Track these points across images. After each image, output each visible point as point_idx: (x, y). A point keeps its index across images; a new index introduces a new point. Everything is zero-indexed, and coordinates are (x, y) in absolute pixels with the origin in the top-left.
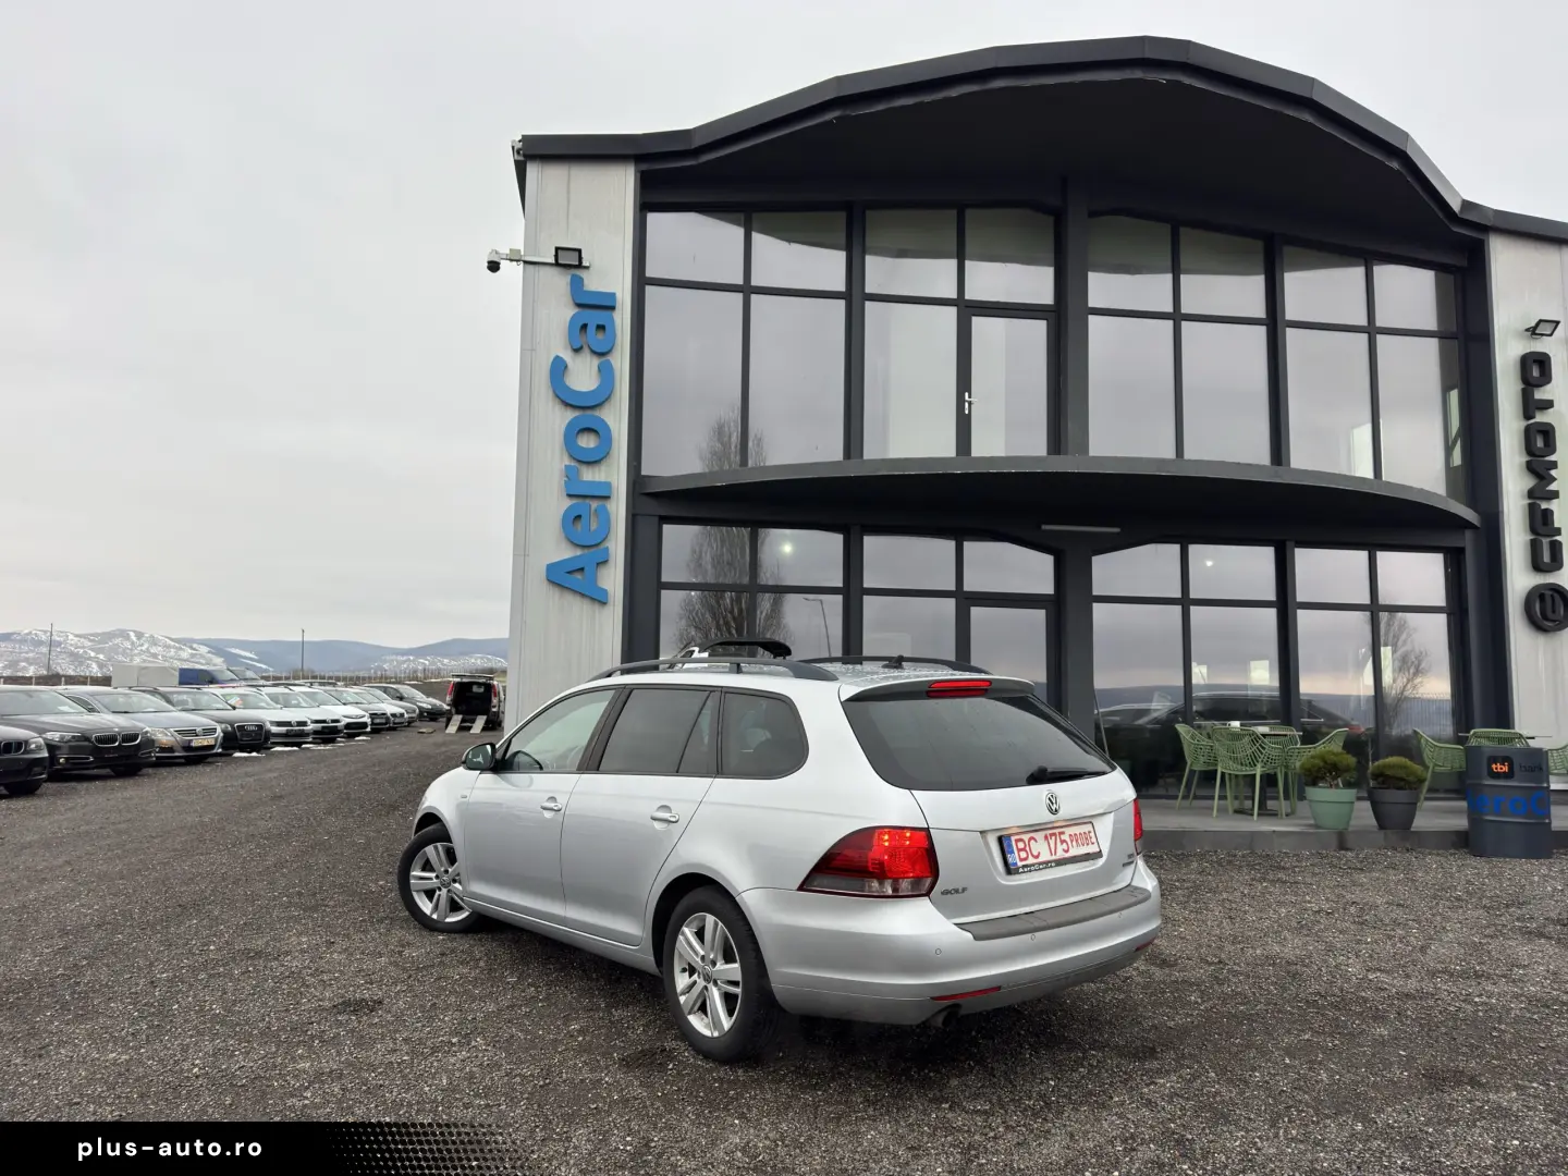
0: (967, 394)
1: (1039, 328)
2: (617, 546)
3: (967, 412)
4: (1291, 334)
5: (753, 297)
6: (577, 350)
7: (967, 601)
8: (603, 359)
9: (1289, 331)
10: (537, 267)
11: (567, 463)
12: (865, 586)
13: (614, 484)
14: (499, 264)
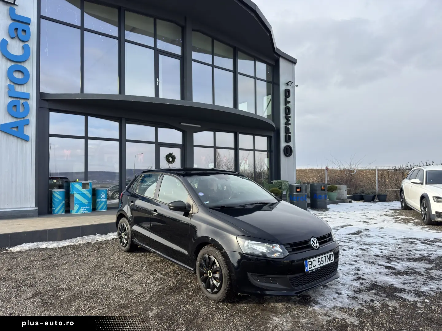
0: (158, 79)
1: (177, 62)
2: (33, 119)
3: (158, 85)
4: (239, 76)
5: (85, 32)
6: (12, 38)
7: (159, 145)
8: (25, 44)
9: (239, 75)
11: (9, 83)
12: (127, 139)
13: (31, 94)
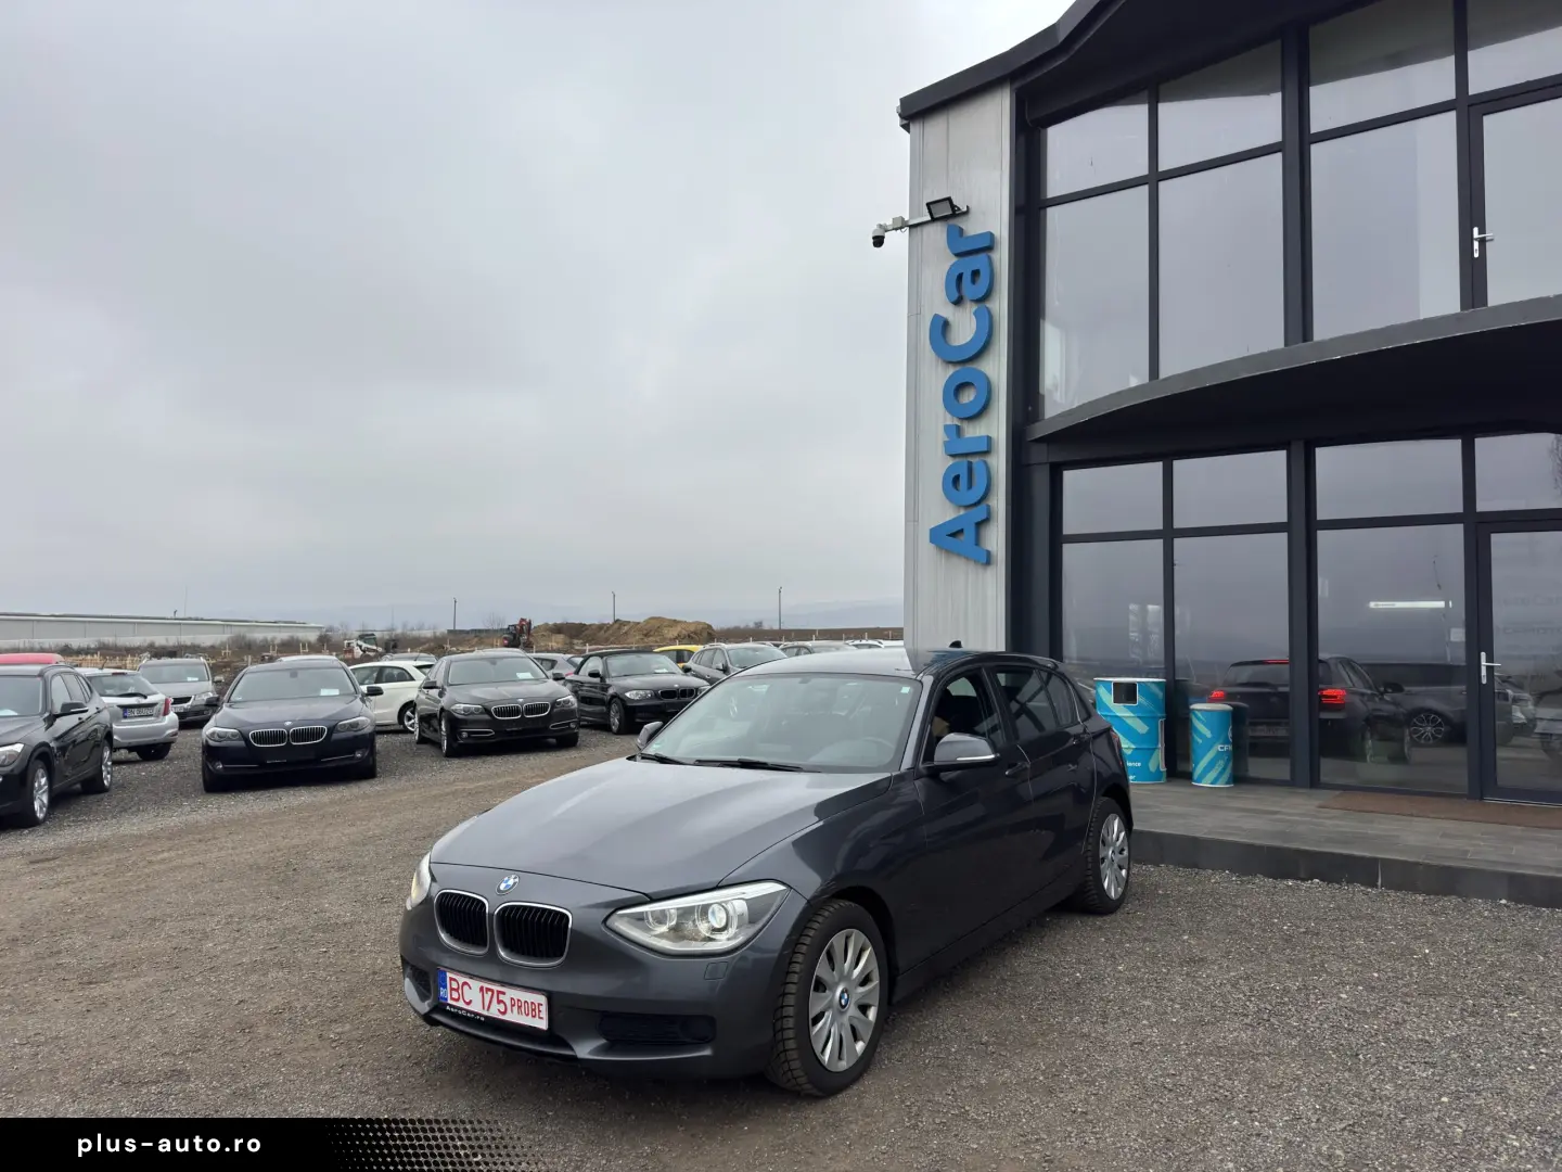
0: (1476, 229)
2: (999, 503)
3: (1477, 254)
5: (1161, 185)
6: (958, 302)
7: (1482, 525)
8: (981, 305)
10: (919, 229)
11: (949, 423)
12: (1320, 517)
13: (993, 435)
14: (883, 237)
